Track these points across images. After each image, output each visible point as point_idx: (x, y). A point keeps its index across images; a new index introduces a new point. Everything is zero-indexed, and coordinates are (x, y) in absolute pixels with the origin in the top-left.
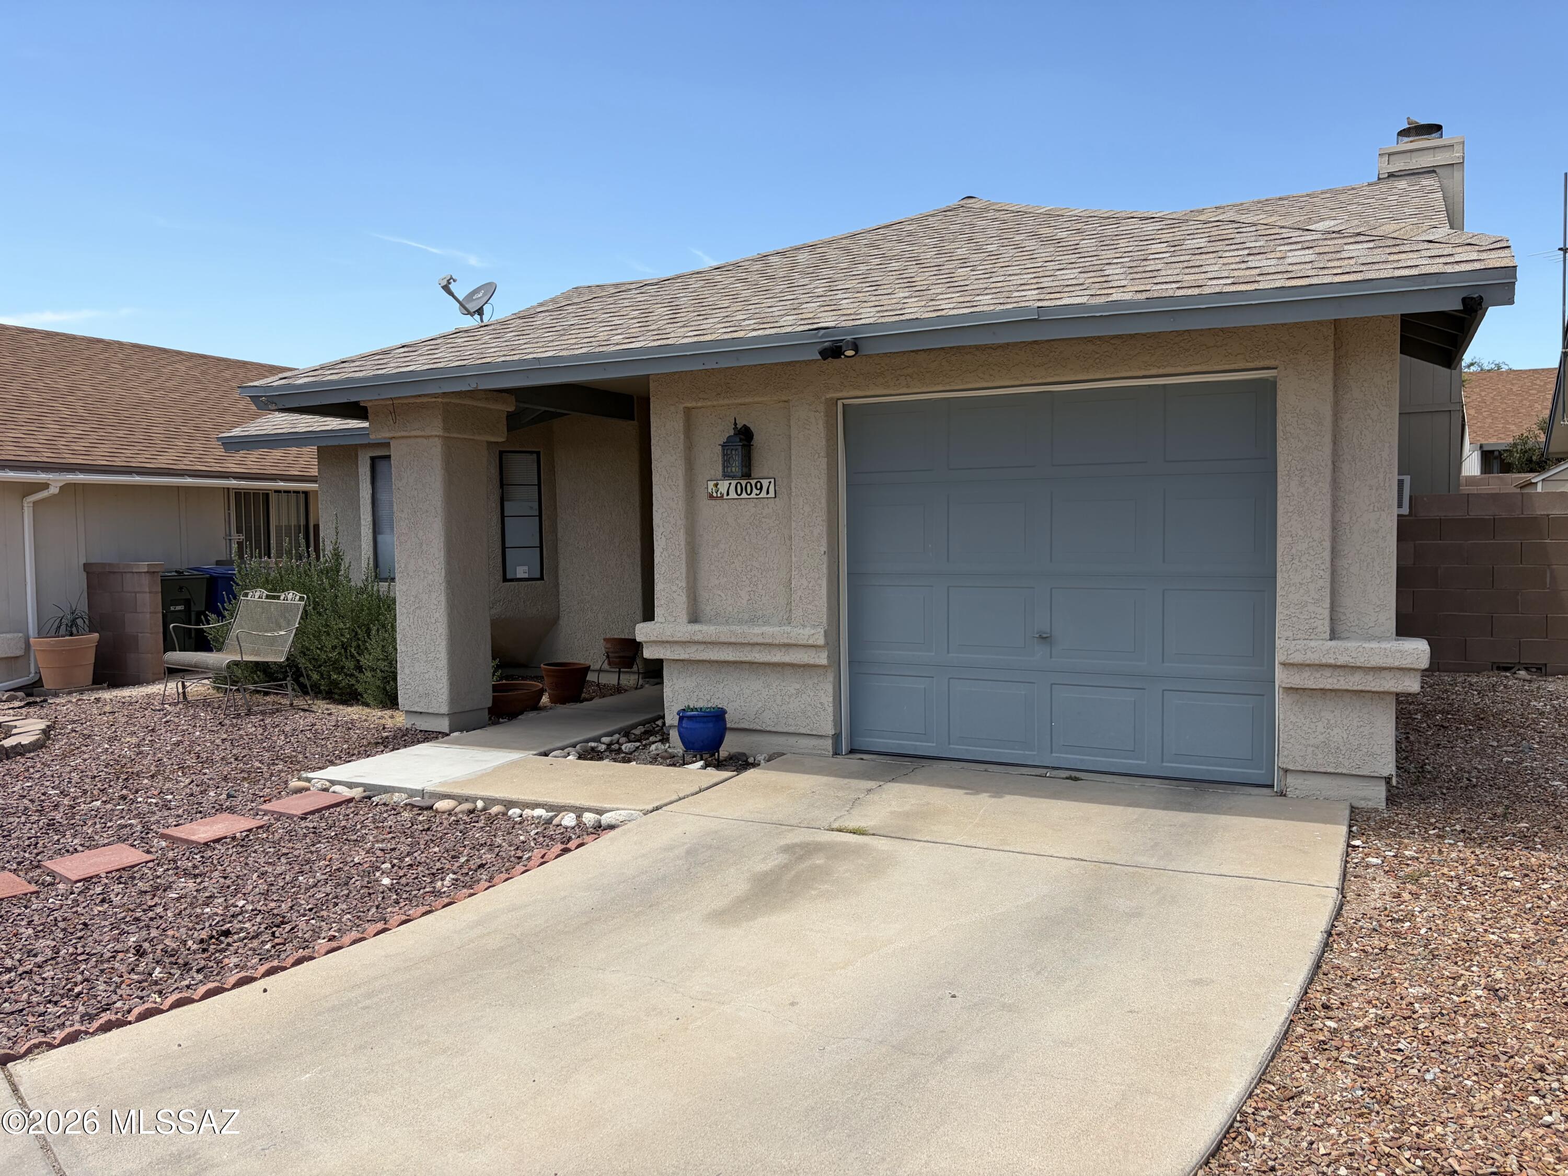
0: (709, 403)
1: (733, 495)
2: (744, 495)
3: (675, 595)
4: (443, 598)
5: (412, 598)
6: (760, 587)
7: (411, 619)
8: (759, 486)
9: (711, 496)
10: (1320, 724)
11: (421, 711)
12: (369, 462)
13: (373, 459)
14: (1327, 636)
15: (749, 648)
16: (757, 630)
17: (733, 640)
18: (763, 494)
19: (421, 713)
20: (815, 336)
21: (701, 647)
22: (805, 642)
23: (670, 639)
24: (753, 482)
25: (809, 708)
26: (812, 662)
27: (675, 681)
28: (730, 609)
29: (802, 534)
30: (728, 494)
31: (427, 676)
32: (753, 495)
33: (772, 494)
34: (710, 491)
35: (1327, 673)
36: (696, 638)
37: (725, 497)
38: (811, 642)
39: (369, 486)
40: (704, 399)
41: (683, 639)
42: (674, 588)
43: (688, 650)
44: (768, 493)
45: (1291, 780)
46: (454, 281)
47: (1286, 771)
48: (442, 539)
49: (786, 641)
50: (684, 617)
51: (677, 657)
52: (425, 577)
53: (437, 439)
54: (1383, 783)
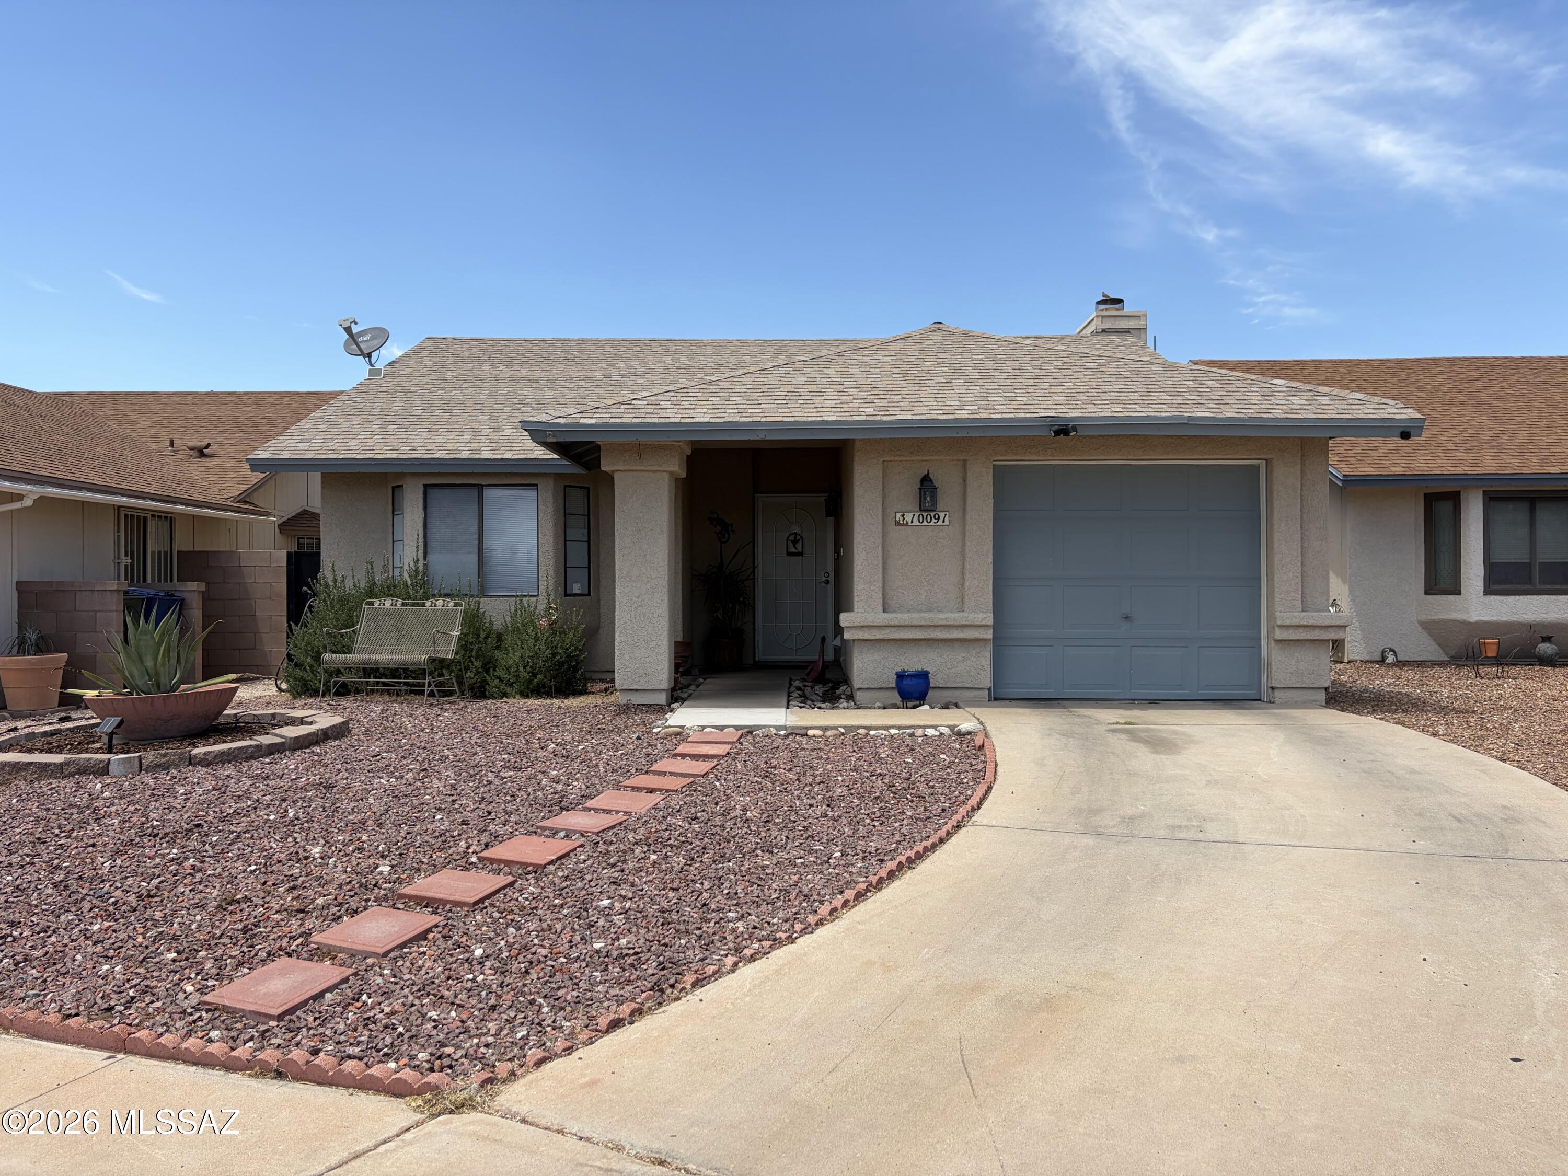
0: (904, 459)
1: (916, 522)
2: (925, 523)
3: (873, 593)
4: (665, 599)
5: (634, 599)
6: (936, 586)
7: (633, 616)
8: (937, 517)
9: (898, 523)
10: (1293, 660)
11: (638, 688)
12: (421, 489)
13: (426, 487)
14: (1300, 609)
15: (932, 629)
16: (941, 616)
17: (923, 623)
18: (940, 522)
19: (637, 690)
20: (1045, 421)
21: (894, 629)
22: (979, 623)
23: (872, 624)
24: (932, 514)
25: (973, 669)
26: (981, 636)
27: (864, 656)
28: (912, 602)
29: (975, 550)
30: (912, 522)
31: (648, 660)
32: (932, 523)
33: (947, 522)
34: (897, 519)
35: (1301, 630)
36: (892, 623)
37: (910, 524)
38: (983, 623)
39: (422, 511)
40: (900, 456)
41: (882, 624)
42: (872, 588)
43: (883, 632)
44: (944, 522)
45: (1277, 693)
46: (356, 323)
47: (1273, 688)
48: (667, 552)
49: (964, 623)
50: (881, 608)
51: (873, 637)
52: (648, 582)
53: (665, 473)
54: (1324, 690)
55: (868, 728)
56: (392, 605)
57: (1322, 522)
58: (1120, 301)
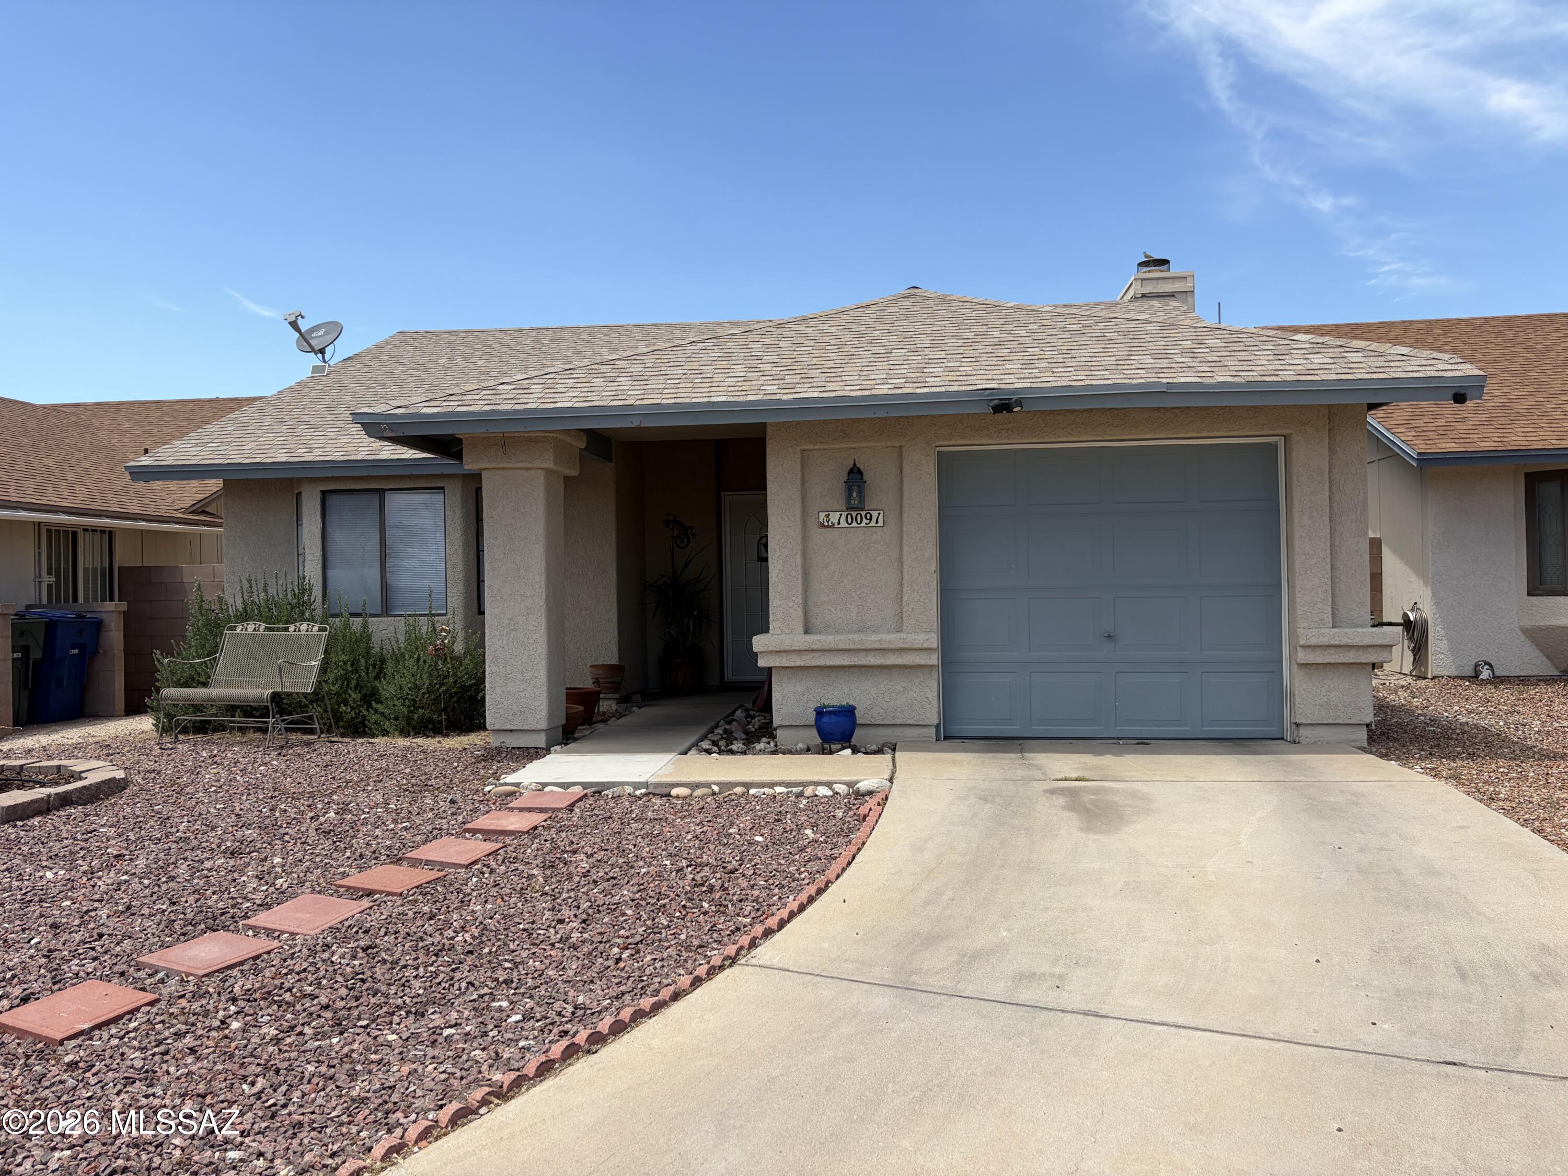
0: (826, 446)
1: (843, 524)
2: (854, 524)
3: (791, 610)
4: (543, 620)
5: (506, 621)
6: (869, 601)
7: (505, 642)
8: (868, 516)
9: (822, 525)
10: (1323, 689)
11: (512, 728)
12: (319, 496)
13: (324, 493)
14: (1331, 625)
15: (864, 654)
16: (874, 637)
17: (851, 647)
18: (873, 523)
19: (511, 731)
20: (982, 395)
21: (818, 654)
22: (920, 646)
23: (789, 648)
24: (863, 513)
25: (916, 702)
26: (923, 662)
27: (784, 685)
28: (840, 621)
29: (914, 556)
30: (839, 523)
31: (523, 694)
32: (863, 524)
33: (881, 523)
34: (821, 520)
35: (1332, 651)
36: (815, 647)
37: (836, 525)
38: (925, 646)
39: (320, 521)
40: (821, 443)
41: (801, 648)
42: (791, 604)
43: (804, 658)
44: (877, 522)
45: (1303, 731)
46: (303, 317)
47: (1297, 725)
48: (544, 564)
49: (902, 646)
50: (801, 629)
51: (792, 664)
52: (522, 601)
53: (540, 471)
54: (1365, 728)
55: (748, 785)
56: (254, 630)
57: (1358, 512)
58: (1164, 262)
